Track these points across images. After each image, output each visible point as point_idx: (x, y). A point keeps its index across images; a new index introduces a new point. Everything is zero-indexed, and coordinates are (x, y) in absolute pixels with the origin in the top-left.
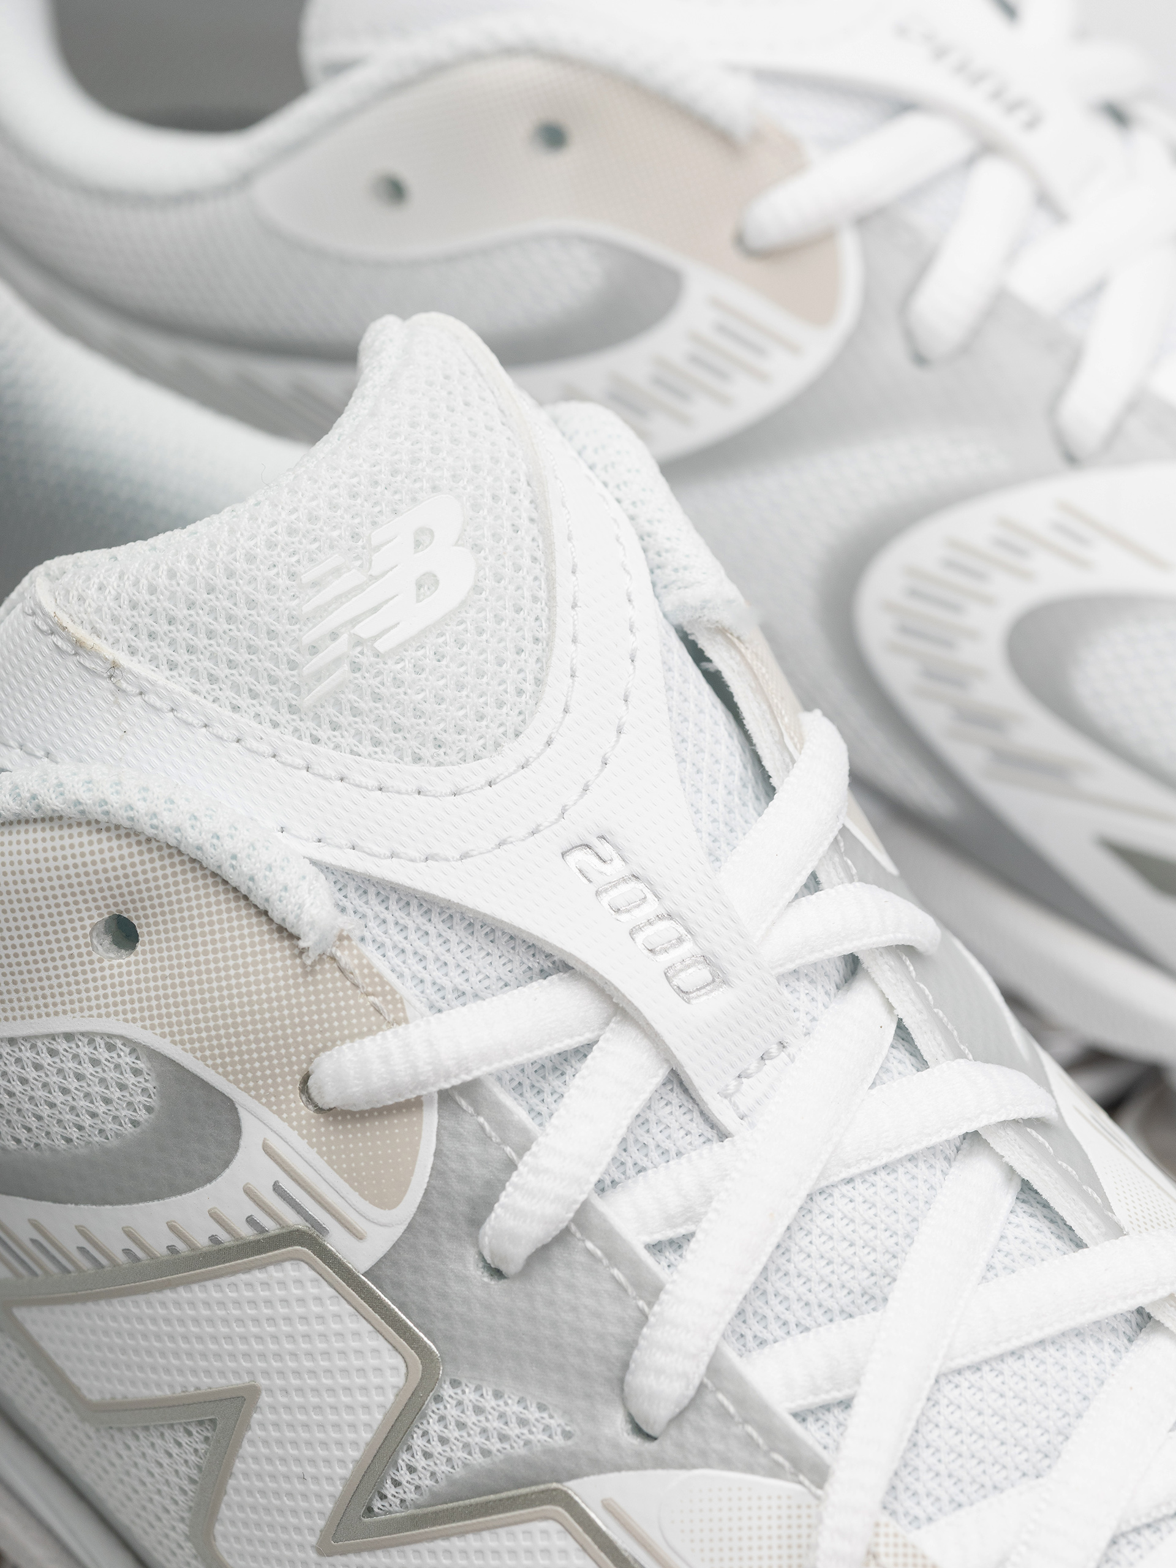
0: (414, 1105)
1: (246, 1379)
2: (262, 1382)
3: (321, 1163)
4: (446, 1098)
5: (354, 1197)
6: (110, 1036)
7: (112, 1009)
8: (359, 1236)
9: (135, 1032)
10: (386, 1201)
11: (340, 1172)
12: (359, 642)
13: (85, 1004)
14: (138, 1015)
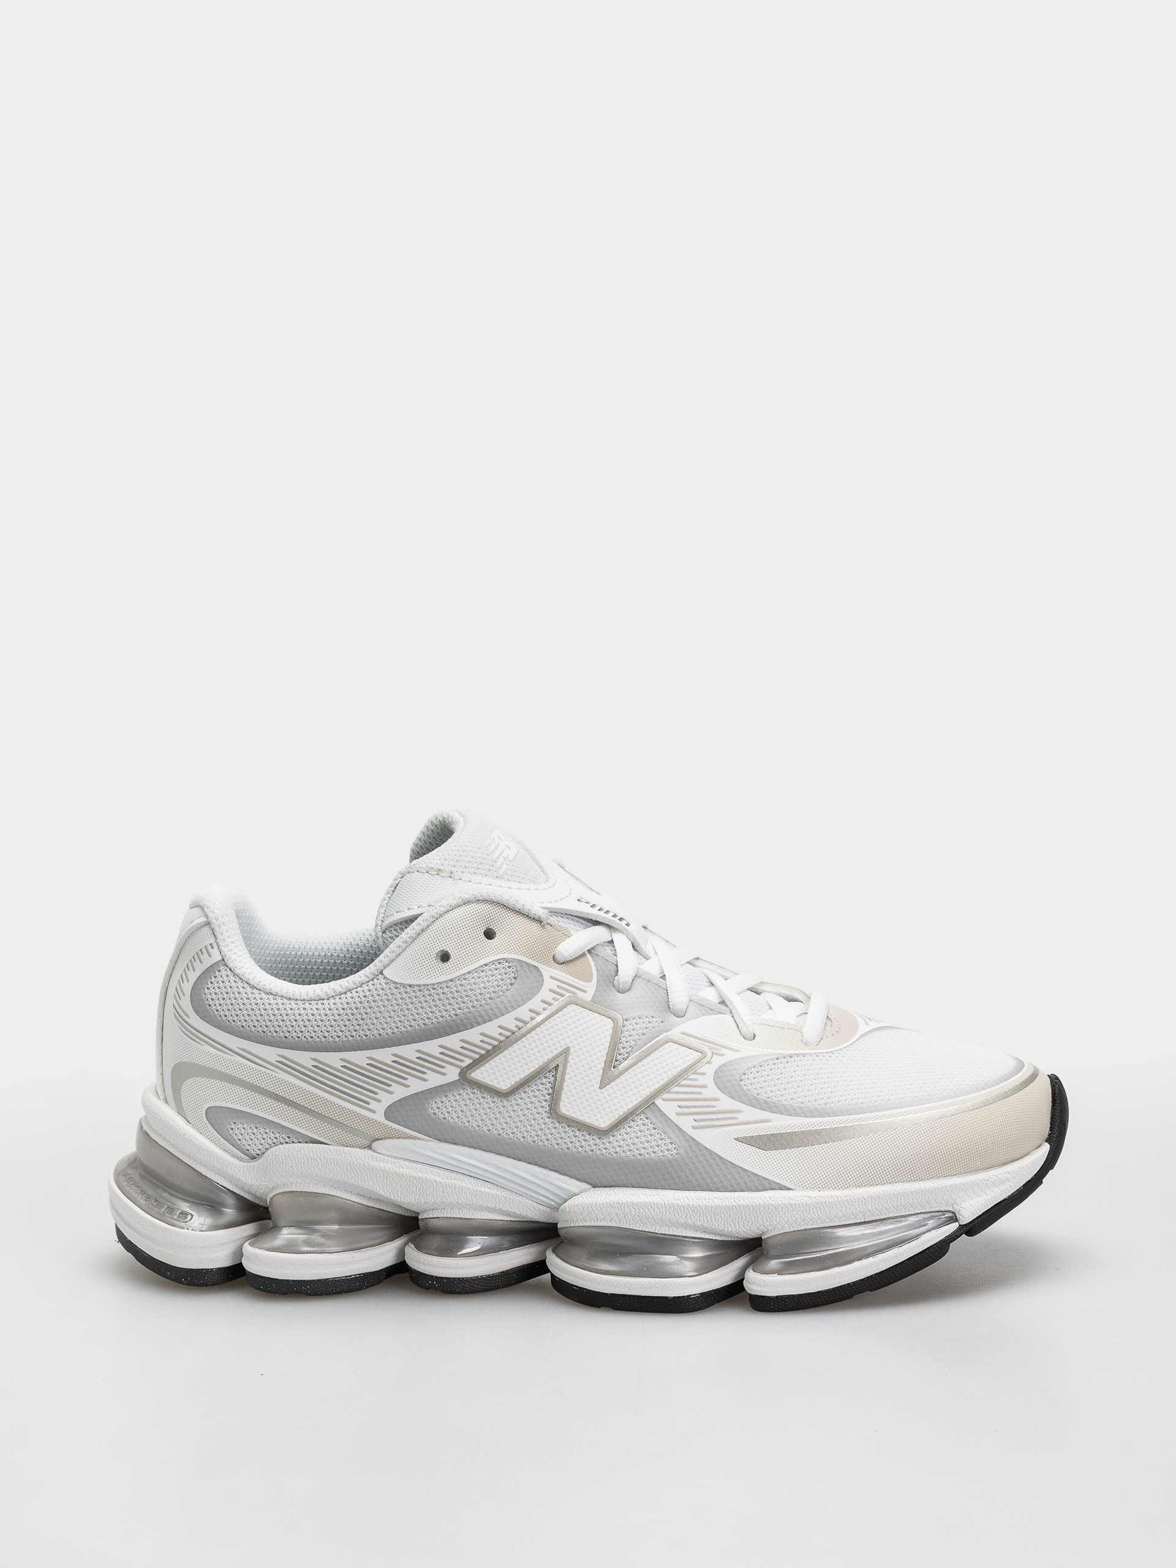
0: (583, 955)
1: (565, 1047)
2: (570, 1045)
3: (568, 976)
4: (589, 951)
5: (580, 982)
6: (499, 960)
7: (497, 952)
8: (585, 992)
9: (505, 956)
10: (589, 980)
11: (574, 977)
12: (505, 859)
13: (488, 954)
14: (505, 951)
